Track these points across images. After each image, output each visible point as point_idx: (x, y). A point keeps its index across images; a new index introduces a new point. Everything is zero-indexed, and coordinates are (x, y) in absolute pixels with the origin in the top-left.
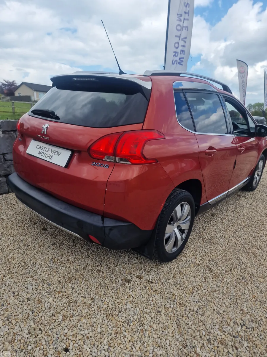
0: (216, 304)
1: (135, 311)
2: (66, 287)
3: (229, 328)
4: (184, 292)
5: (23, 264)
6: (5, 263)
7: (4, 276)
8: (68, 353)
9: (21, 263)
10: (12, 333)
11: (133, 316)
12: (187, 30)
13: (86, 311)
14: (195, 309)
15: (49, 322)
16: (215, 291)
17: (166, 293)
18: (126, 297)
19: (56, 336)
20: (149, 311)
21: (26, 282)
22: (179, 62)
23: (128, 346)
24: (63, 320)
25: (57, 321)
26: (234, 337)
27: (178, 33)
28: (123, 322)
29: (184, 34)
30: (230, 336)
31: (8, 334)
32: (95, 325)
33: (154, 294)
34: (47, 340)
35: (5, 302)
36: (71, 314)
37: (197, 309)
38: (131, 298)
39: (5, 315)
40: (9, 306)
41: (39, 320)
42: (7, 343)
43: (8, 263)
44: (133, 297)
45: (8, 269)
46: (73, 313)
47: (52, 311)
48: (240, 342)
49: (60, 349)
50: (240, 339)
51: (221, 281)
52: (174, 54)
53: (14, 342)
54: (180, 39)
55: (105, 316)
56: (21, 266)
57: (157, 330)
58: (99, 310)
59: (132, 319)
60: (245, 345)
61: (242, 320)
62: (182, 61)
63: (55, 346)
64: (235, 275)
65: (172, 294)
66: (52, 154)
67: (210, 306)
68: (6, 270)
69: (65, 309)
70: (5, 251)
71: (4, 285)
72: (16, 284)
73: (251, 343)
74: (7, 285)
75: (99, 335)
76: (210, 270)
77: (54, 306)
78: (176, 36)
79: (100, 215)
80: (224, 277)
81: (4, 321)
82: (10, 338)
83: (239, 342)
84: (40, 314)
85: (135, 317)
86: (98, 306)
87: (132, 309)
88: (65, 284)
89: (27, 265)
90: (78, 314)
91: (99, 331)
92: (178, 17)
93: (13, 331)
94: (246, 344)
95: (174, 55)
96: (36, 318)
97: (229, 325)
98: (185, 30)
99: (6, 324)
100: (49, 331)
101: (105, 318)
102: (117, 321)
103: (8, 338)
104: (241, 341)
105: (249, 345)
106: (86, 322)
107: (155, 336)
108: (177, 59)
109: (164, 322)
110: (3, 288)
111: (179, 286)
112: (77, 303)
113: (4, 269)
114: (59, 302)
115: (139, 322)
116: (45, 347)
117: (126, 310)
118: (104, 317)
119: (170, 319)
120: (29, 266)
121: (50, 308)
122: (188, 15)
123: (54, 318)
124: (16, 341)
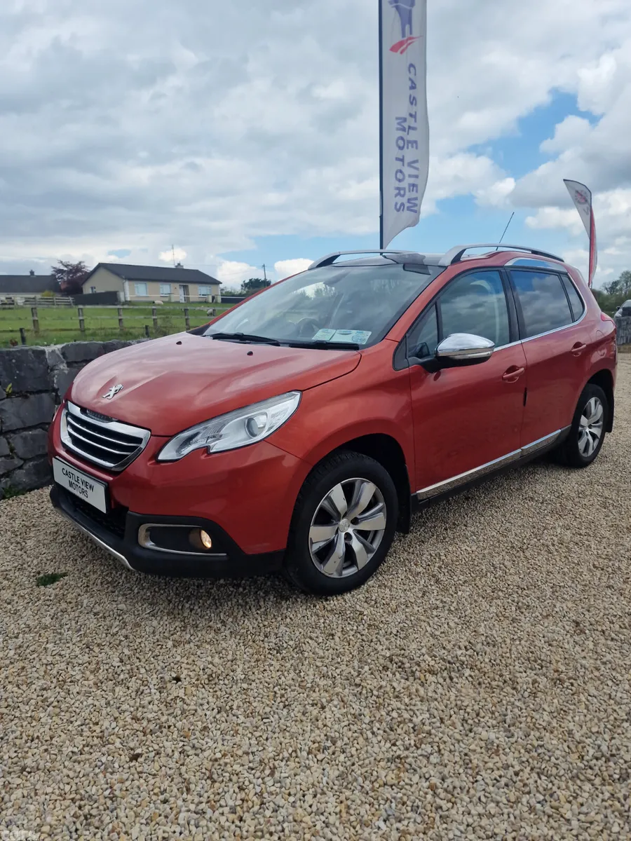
0: (431, 624)
1: (293, 636)
2: (180, 607)
3: (443, 651)
4: (381, 611)
5: (110, 579)
6: (79, 578)
7: (79, 595)
8: (180, 683)
9: (107, 578)
10: (94, 662)
11: (287, 641)
12: (417, 148)
13: (211, 636)
14: (395, 632)
15: (152, 649)
16: (437, 608)
17: (348, 612)
18: (279, 619)
19: (162, 664)
20: (315, 635)
21: (116, 601)
22: (408, 207)
23: (273, 676)
24: (174, 646)
25: (164, 647)
26: (449, 662)
27: (399, 154)
28: (270, 649)
29: (409, 154)
30: (444, 661)
31: (89, 664)
32: (224, 652)
33: (329, 615)
34: (148, 669)
35: (83, 626)
36: (187, 639)
37: (398, 632)
38: (288, 620)
39: (83, 642)
40: (88, 631)
41: (136, 648)
42: (88, 673)
43: (84, 578)
44: (291, 618)
45: (85, 585)
46: (190, 638)
47: (157, 637)
48: (459, 671)
49: (167, 678)
50: (458, 665)
51: (452, 595)
52: (398, 191)
53: (98, 672)
54: (403, 165)
55: (242, 641)
56: (105, 582)
57: (323, 658)
58: (233, 635)
59: (285, 645)
60: (466, 675)
61: (470, 642)
62: (415, 205)
63: (161, 675)
64: (480, 587)
65: (358, 613)
67: (421, 626)
68: (82, 588)
69: (178, 633)
70: (78, 562)
71: (80, 607)
72: (99, 605)
73: (476, 671)
74: (85, 605)
75: (230, 662)
76: (437, 581)
77: (161, 629)
78: (397, 159)
80: (458, 589)
81: (82, 649)
82: (93, 666)
83: (456, 670)
84: (139, 640)
85: (291, 643)
86: (232, 630)
87: (287, 633)
88: (178, 605)
89: (116, 581)
90: (197, 639)
91: (230, 657)
92: (399, 124)
93: (97, 658)
94: (467, 672)
95: (399, 194)
96: (131, 644)
97: (444, 648)
98: (412, 147)
99: (85, 653)
100: (152, 659)
101: (241, 644)
102: (260, 647)
103: (89, 667)
104: (460, 668)
105: (473, 674)
106: (210, 648)
107: (319, 664)
108: (404, 200)
109: (338, 648)
110: (79, 610)
111: (373, 602)
112: (197, 627)
113: (79, 585)
114: (168, 625)
115: (296, 648)
116: (145, 676)
117: (276, 634)
118: (239, 644)
119: (349, 644)
120: (119, 583)
121: (154, 632)
122: (415, 121)
123: (160, 643)
124: (100, 671)
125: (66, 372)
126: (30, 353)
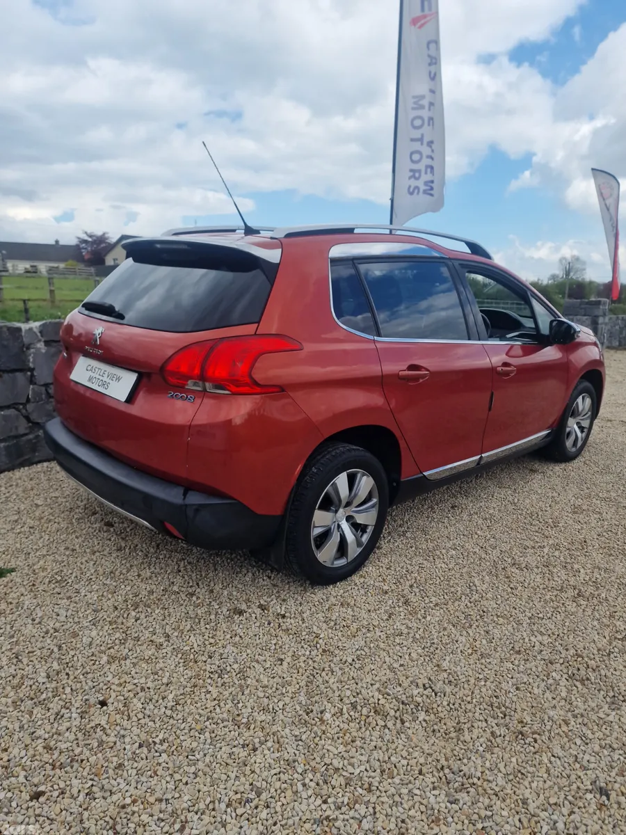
0: (391, 654)
1: (238, 657)
2: (125, 616)
3: (399, 689)
4: (340, 634)
5: (59, 578)
6: (28, 575)
7: (22, 595)
8: (105, 708)
9: (56, 576)
10: (19, 676)
11: (232, 664)
13: (150, 653)
14: (350, 660)
15: (84, 663)
16: (401, 634)
17: (304, 633)
18: (228, 636)
19: (90, 684)
20: (263, 658)
21: (58, 605)
22: (423, 190)
23: (208, 706)
24: (109, 662)
25: (97, 663)
26: (403, 703)
27: (417, 134)
28: (212, 673)
30: (396, 701)
31: (14, 677)
32: (160, 672)
33: (282, 636)
34: (74, 688)
35: (17, 632)
36: (124, 655)
37: (353, 660)
38: (237, 638)
39: (13, 651)
40: (21, 638)
41: (68, 661)
42: (9, 688)
43: (32, 575)
44: (240, 637)
45: (31, 584)
46: (127, 654)
47: (93, 650)
48: (413, 713)
49: (92, 701)
50: (412, 706)
51: (420, 620)
52: (411, 174)
53: (20, 688)
54: (422, 145)
55: (183, 661)
56: (54, 582)
57: (267, 687)
58: (175, 653)
59: (228, 669)
60: (421, 719)
61: (430, 679)
63: (86, 697)
64: (452, 612)
65: (314, 635)
66: (108, 380)
67: (379, 656)
68: (27, 587)
69: (116, 648)
70: (31, 557)
71: (20, 609)
72: (40, 608)
73: (432, 715)
74: (25, 607)
75: (164, 686)
76: (406, 602)
77: (98, 641)
78: (414, 140)
79: (182, 486)
80: (427, 613)
81: (10, 659)
82: (16, 681)
83: (410, 713)
84: (72, 653)
85: (235, 666)
86: (175, 647)
87: (233, 654)
88: (124, 612)
89: (66, 580)
90: (135, 655)
91: (165, 681)
93: (22, 672)
94: (422, 716)
95: (413, 177)
96: (64, 657)
97: (400, 685)
99: (12, 663)
100: (81, 677)
101: (181, 665)
102: (201, 669)
103: (12, 681)
104: (414, 710)
105: (427, 718)
106: (146, 668)
107: (261, 695)
108: (420, 184)
109: (285, 676)
110: (18, 613)
111: (332, 623)
112: (138, 640)
113: (25, 584)
114: (107, 637)
115: (239, 673)
116: (69, 696)
117: (221, 654)
118: (179, 663)
119: (298, 673)
120: (68, 583)
121: (91, 644)
123: (94, 658)
124: (24, 687)
125: (43, 351)
126: (5, 329)
